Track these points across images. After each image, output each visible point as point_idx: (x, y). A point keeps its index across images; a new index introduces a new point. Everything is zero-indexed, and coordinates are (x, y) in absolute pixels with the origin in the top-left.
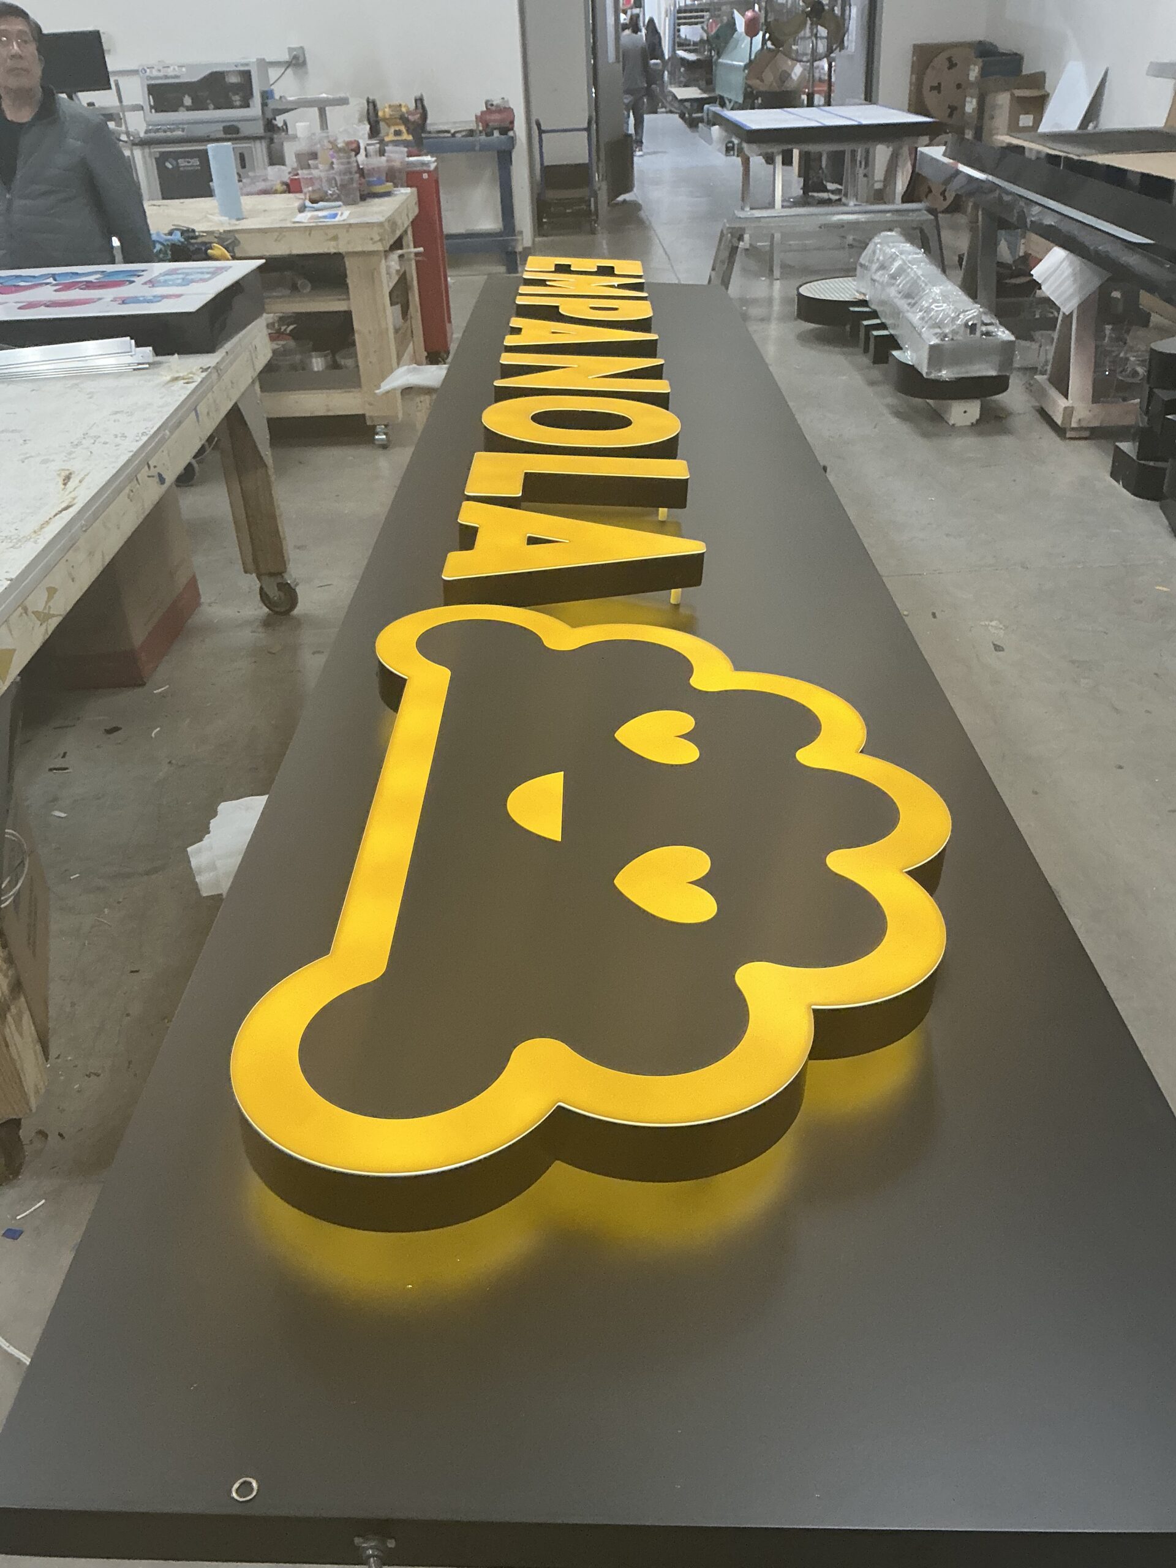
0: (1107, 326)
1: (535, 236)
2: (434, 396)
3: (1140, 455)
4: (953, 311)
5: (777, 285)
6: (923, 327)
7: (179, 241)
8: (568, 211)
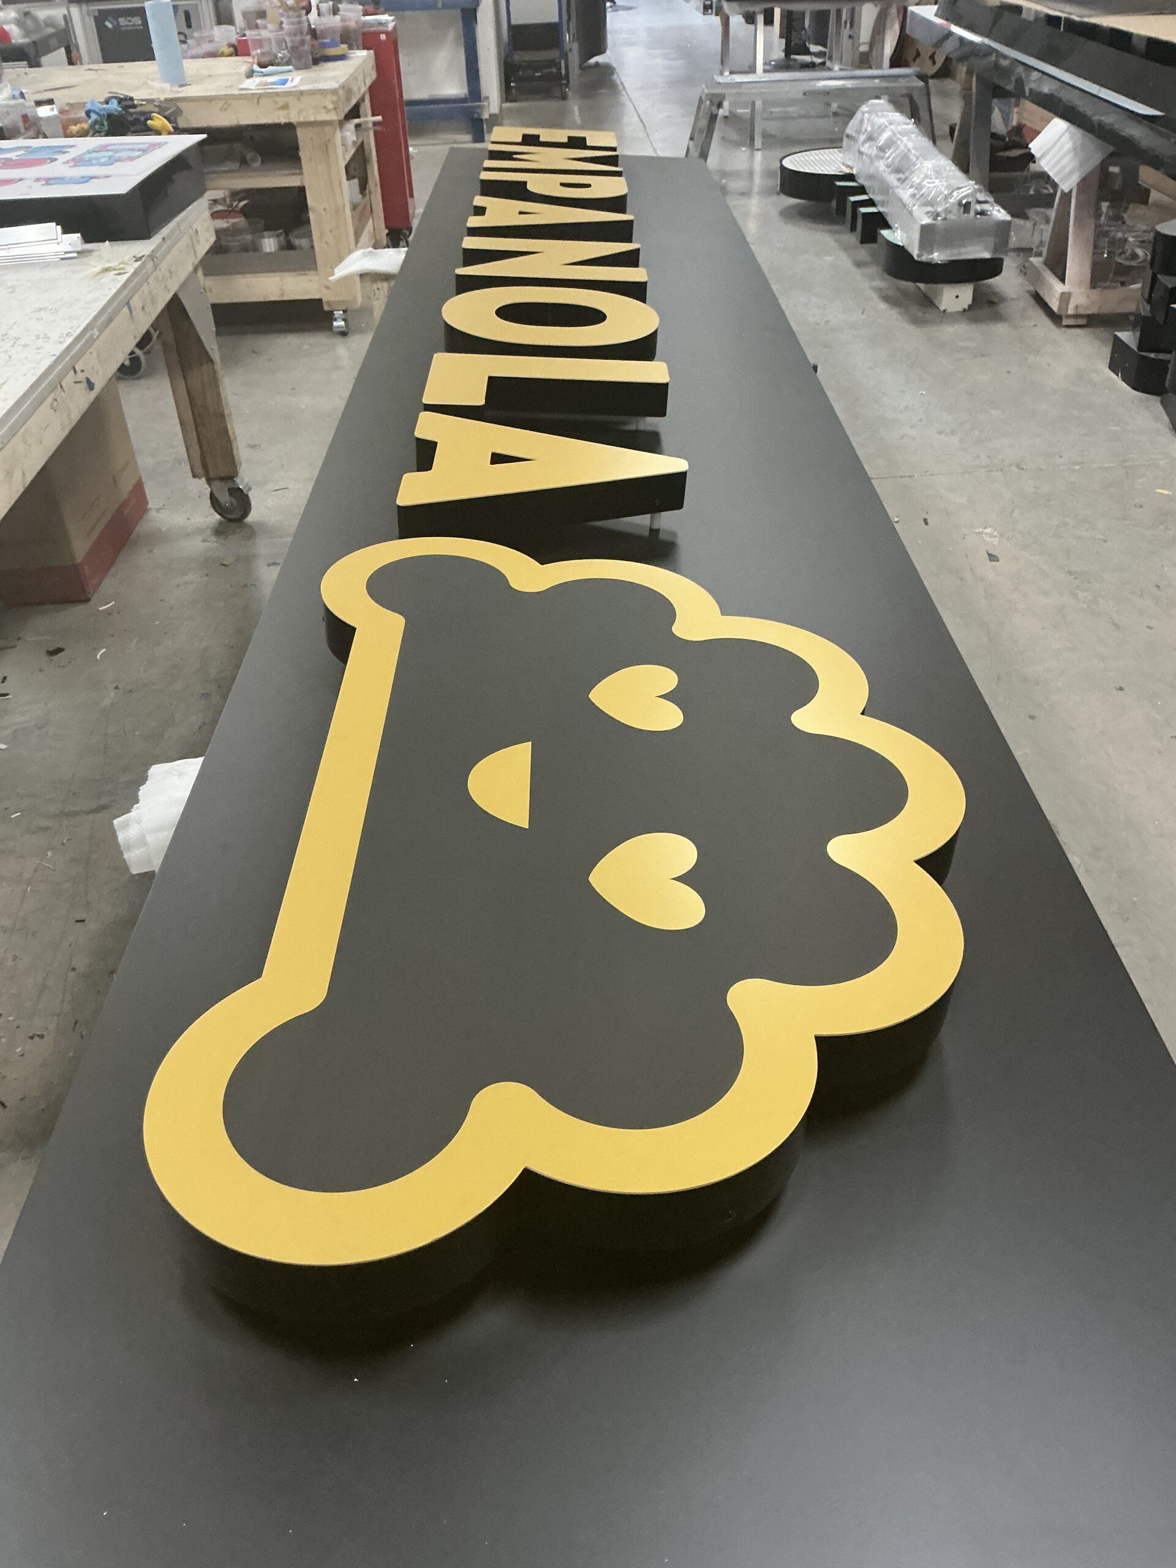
0: (1102, 203)
1: (502, 102)
2: (393, 283)
3: (1140, 348)
4: (947, 188)
5: (759, 156)
6: (914, 205)
7: (116, 110)
8: (537, 74)
